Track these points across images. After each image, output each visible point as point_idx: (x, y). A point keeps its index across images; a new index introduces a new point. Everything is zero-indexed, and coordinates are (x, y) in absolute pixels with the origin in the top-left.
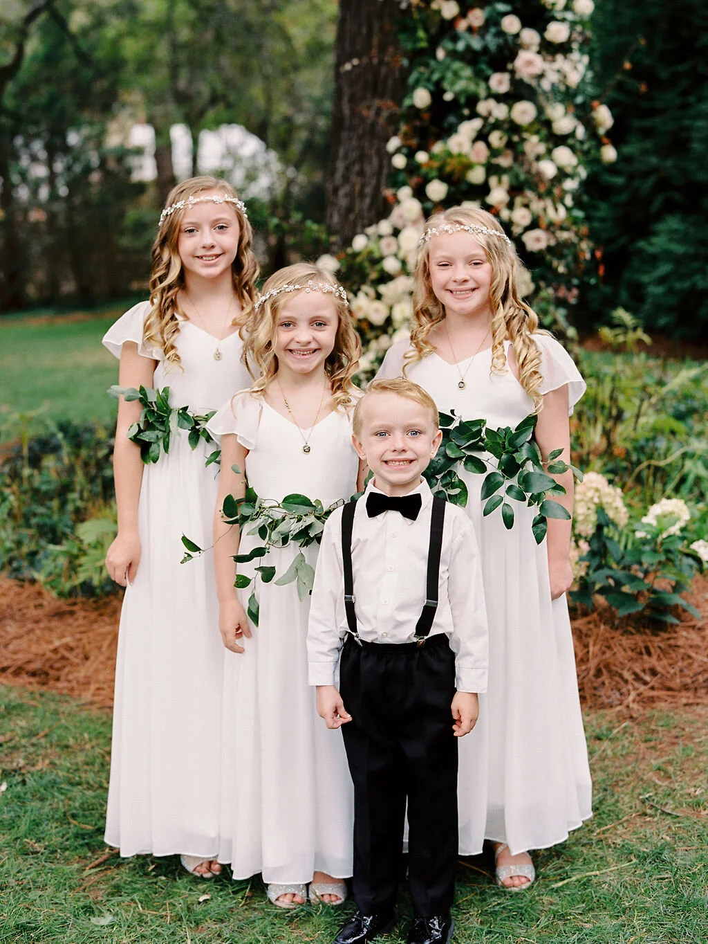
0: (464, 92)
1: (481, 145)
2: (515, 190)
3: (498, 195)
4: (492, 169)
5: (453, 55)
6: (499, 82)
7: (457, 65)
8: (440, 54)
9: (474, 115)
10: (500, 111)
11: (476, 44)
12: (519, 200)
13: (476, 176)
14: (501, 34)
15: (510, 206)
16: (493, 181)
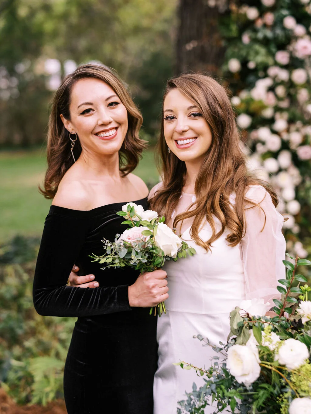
0: (262, 63)
1: (271, 95)
2: (291, 121)
3: (281, 124)
4: (277, 109)
5: (254, 40)
6: (282, 57)
7: (257, 47)
8: (246, 39)
9: (266, 76)
10: (283, 75)
11: (269, 34)
12: (293, 128)
13: (268, 113)
14: (284, 29)
15: (288, 131)
16: (278, 116)
